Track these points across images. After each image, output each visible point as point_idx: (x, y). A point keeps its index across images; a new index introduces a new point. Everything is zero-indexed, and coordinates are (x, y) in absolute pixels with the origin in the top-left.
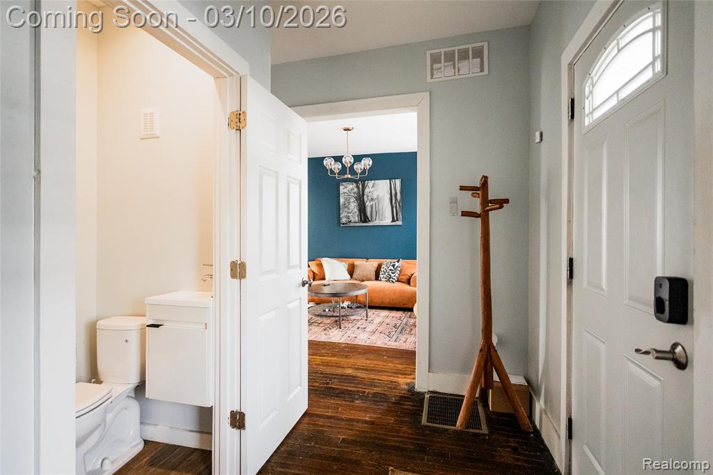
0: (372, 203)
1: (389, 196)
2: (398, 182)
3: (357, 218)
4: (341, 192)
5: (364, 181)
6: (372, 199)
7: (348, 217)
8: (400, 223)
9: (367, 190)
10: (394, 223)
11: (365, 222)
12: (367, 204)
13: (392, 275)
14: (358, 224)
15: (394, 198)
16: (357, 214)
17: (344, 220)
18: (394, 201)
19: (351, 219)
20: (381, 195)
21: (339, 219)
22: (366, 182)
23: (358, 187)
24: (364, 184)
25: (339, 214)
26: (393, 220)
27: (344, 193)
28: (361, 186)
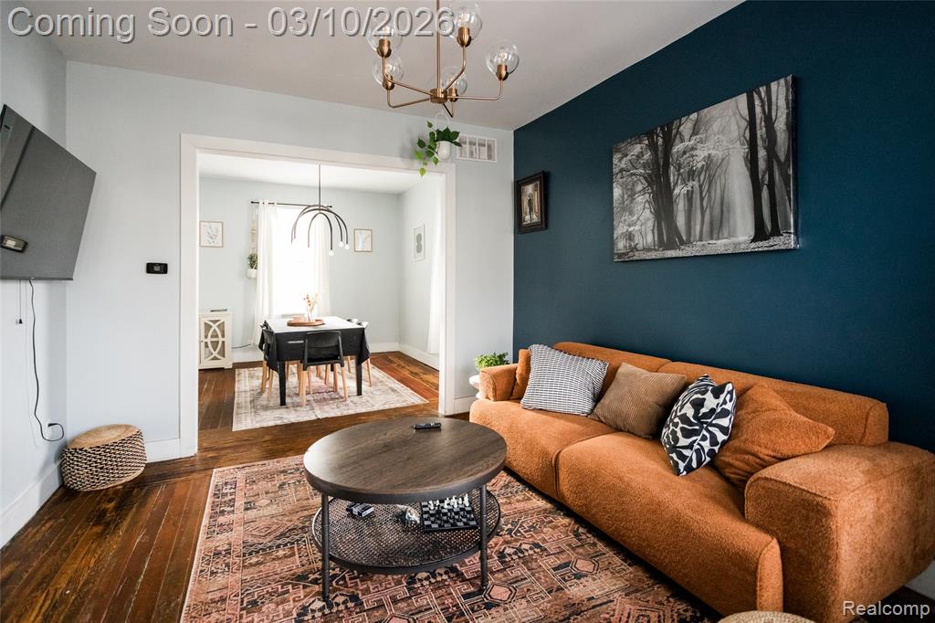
0: (690, 184)
1: (745, 149)
2: (779, 92)
3: (650, 238)
4: (616, 170)
5: (670, 125)
6: (692, 174)
7: (630, 237)
8: (788, 241)
9: (678, 147)
10: (763, 245)
11: (670, 245)
12: (676, 191)
13: (683, 442)
14: (653, 255)
15: (762, 153)
16: (650, 224)
17: (621, 245)
18: (762, 165)
19: (639, 241)
20: (717, 154)
21: (612, 242)
22: (676, 123)
23: (653, 146)
24: (670, 130)
25: (612, 229)
26: (760, 234)
27: (621, 170)
28: (660, 141)
